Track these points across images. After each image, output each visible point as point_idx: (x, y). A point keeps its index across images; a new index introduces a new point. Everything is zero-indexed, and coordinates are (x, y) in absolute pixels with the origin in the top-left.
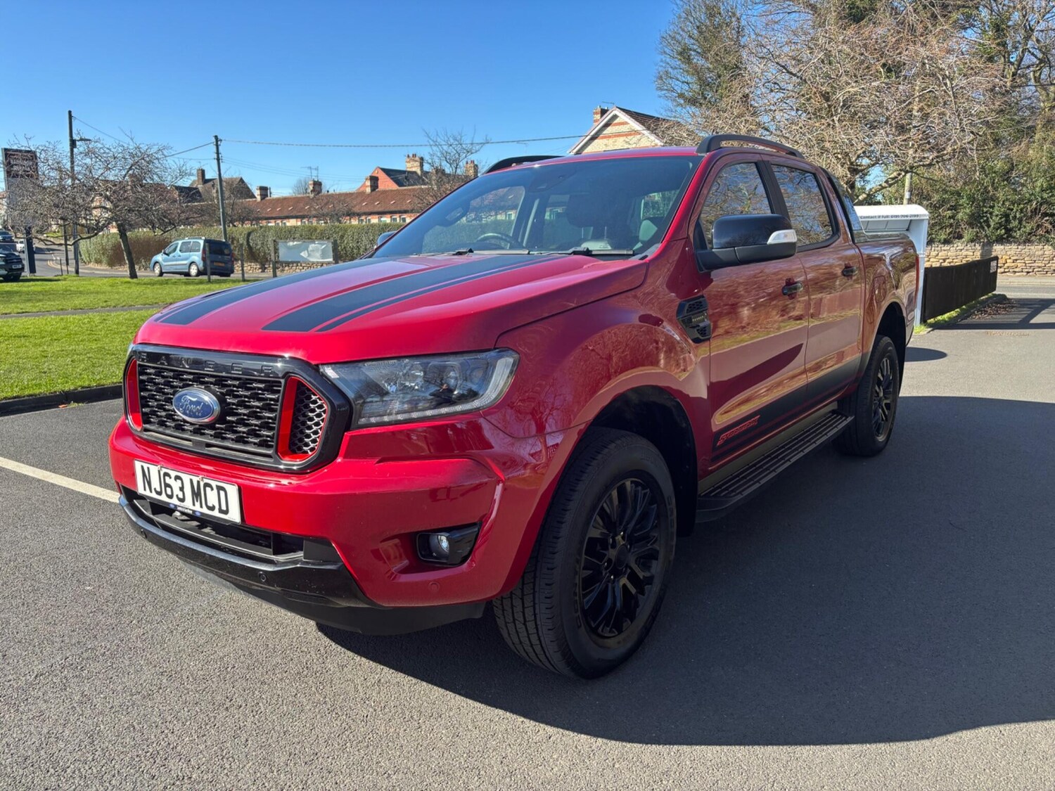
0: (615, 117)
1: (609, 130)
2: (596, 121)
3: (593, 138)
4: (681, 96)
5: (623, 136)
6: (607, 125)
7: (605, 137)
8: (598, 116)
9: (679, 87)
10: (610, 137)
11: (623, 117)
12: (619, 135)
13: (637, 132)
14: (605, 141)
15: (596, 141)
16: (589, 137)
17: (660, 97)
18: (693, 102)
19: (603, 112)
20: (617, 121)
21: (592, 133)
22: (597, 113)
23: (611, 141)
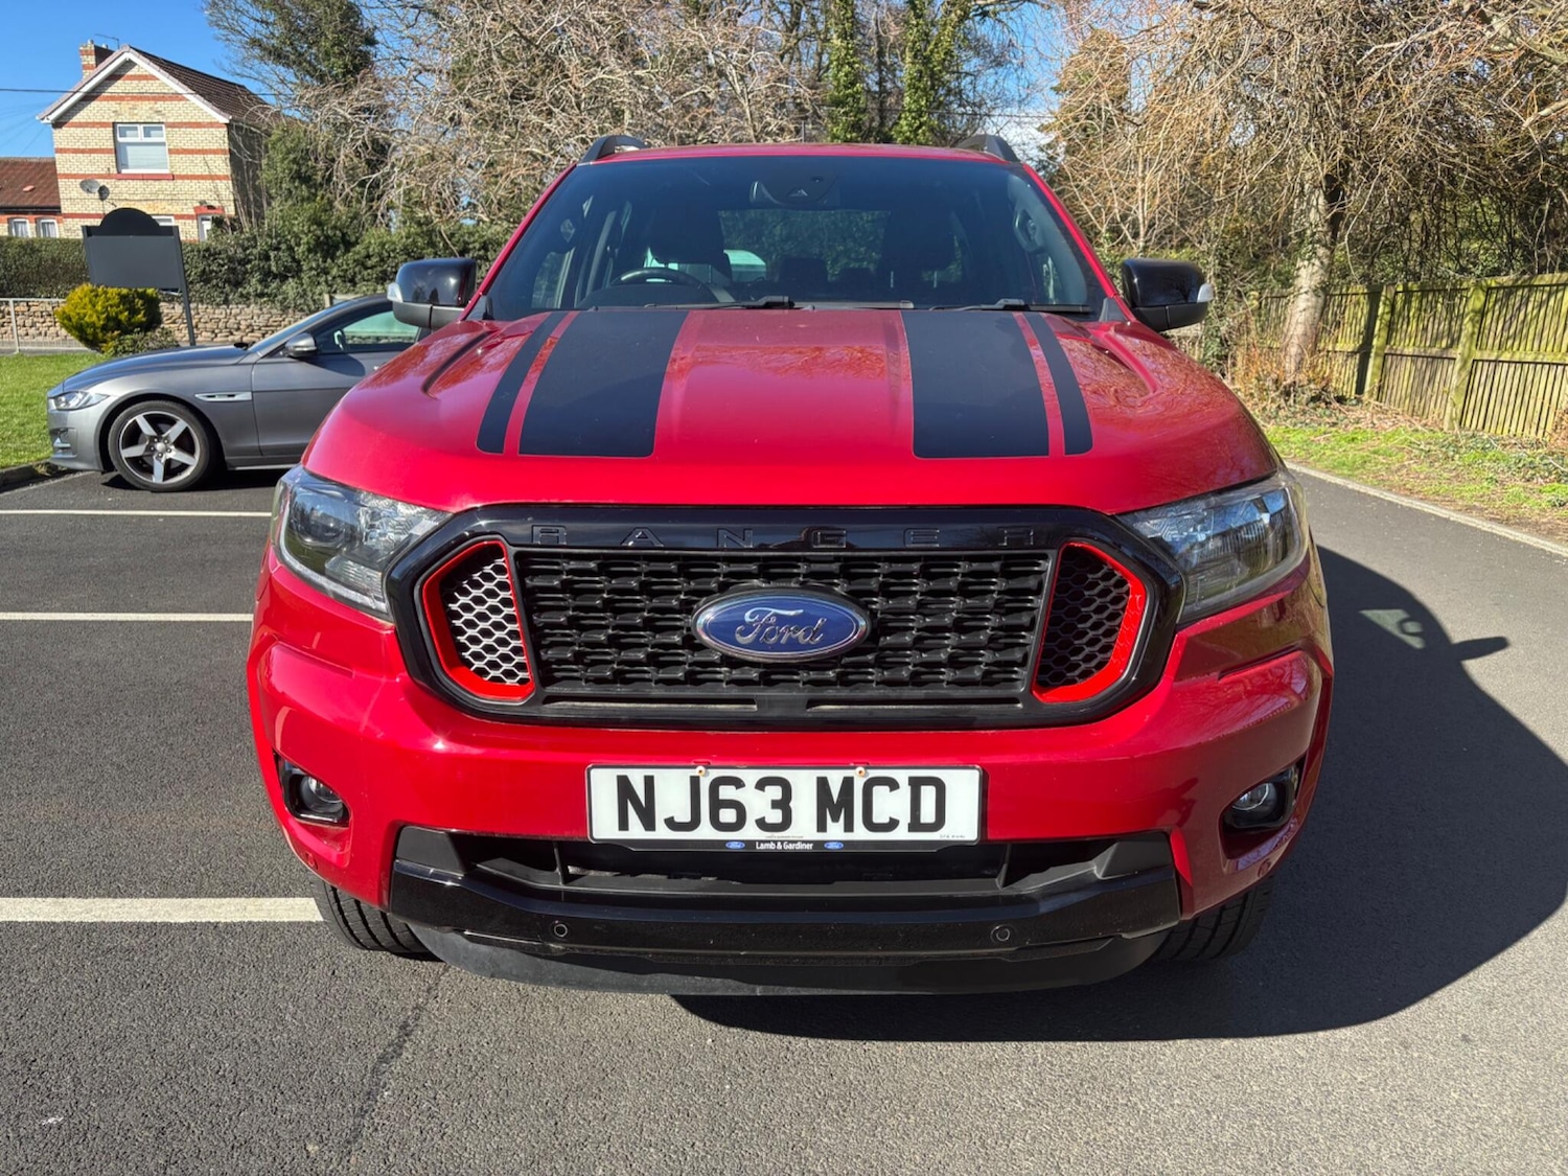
0: (129, 64)
1: (118, 87)
2: (86, 67)
3: (89, 97)
4: (255, 43)
5: (148, 99)
6: (114, 77)
7: (112, 98)
8: (92, 60)
9: (252, 29)
10: (121, 99)
11: (144, 66)
12: (141, 97)
13: (177, 97)
14: (114, 105)
15: (94, 104)
16: (78, 96)
17: (218, 39)
18: (278, 55)
19: (102, 54)
20: (133, 72)
21: (86, 88)
22: (87, 53)
23: (125, 106)
